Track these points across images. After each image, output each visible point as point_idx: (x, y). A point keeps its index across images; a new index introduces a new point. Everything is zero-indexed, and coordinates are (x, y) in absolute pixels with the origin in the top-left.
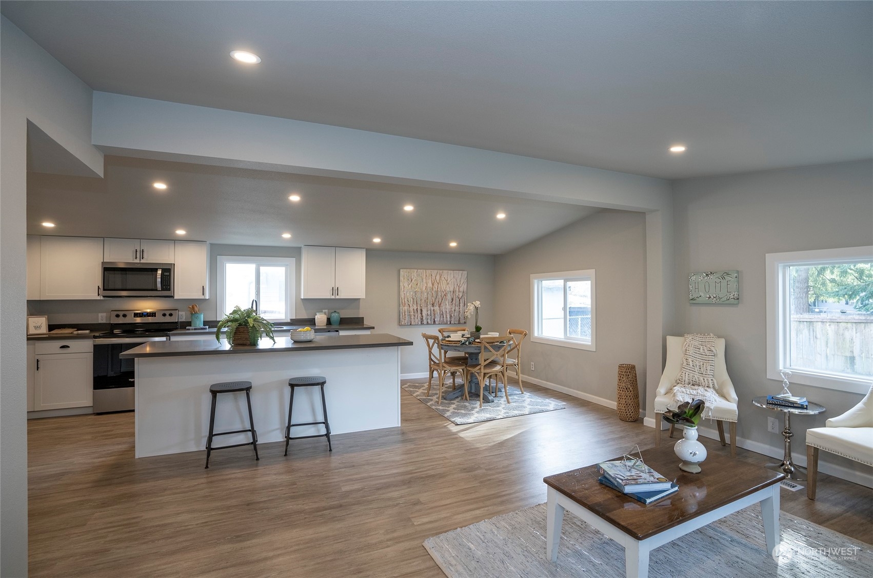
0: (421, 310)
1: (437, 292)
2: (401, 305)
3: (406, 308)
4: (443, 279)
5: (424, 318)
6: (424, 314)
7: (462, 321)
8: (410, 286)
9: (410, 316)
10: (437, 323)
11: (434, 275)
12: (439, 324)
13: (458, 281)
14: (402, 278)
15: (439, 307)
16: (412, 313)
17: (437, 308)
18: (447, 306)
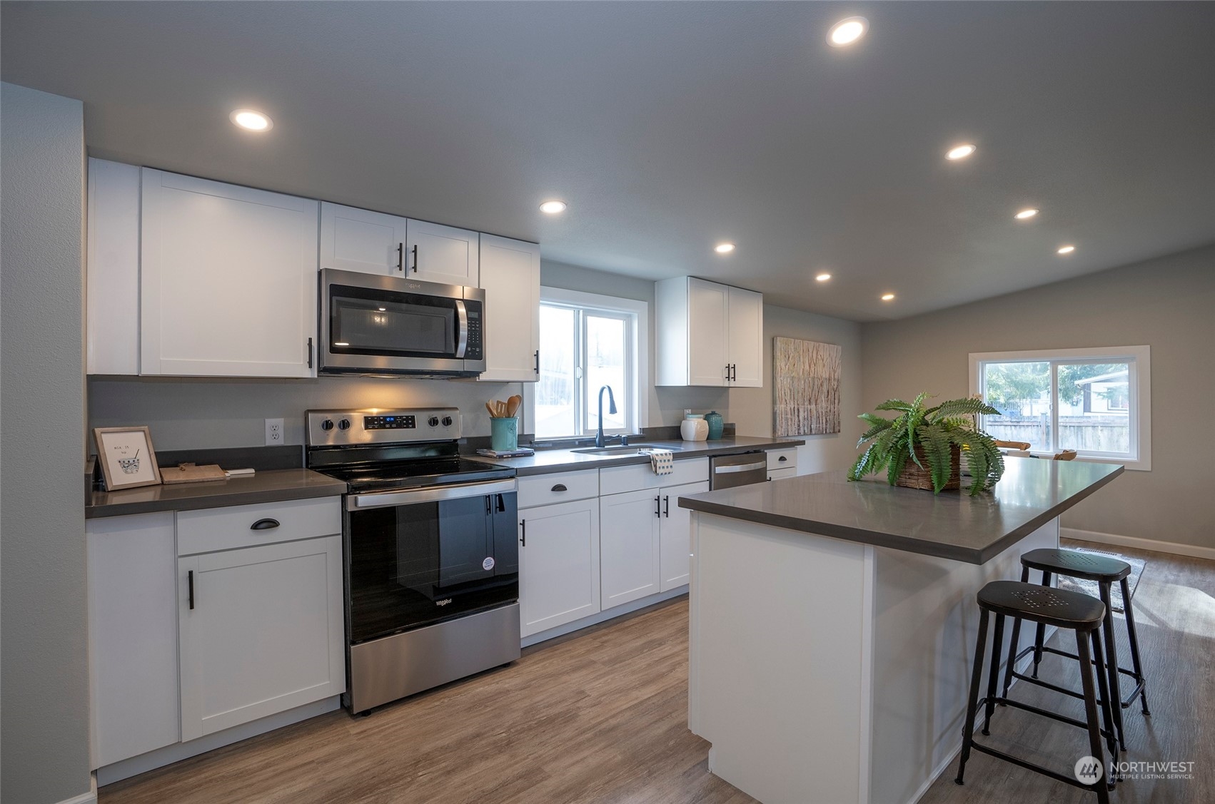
0: (798, 410)
1: (814, 378)
2: (778, 402)
3: (783, 406)
4: (819, 357)
5: (801, 425)
6: (801, 418)
7: (837, 430)
8: (787, 367)
9: (787, 419)
10: (813, 432)
11: (811, 351)
12: (815, 434)
13: (834, 361)
14: (778, 354)
15: (816, 405)
16: (789, 416)
17: (813, 406)
18: (824, 404)
